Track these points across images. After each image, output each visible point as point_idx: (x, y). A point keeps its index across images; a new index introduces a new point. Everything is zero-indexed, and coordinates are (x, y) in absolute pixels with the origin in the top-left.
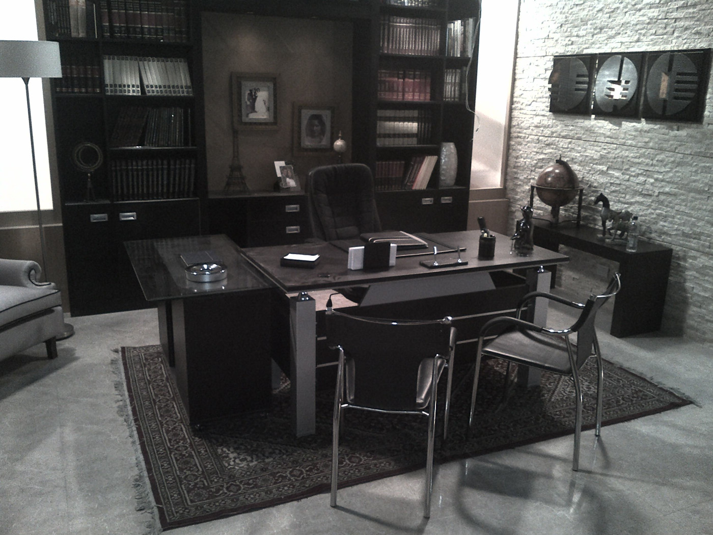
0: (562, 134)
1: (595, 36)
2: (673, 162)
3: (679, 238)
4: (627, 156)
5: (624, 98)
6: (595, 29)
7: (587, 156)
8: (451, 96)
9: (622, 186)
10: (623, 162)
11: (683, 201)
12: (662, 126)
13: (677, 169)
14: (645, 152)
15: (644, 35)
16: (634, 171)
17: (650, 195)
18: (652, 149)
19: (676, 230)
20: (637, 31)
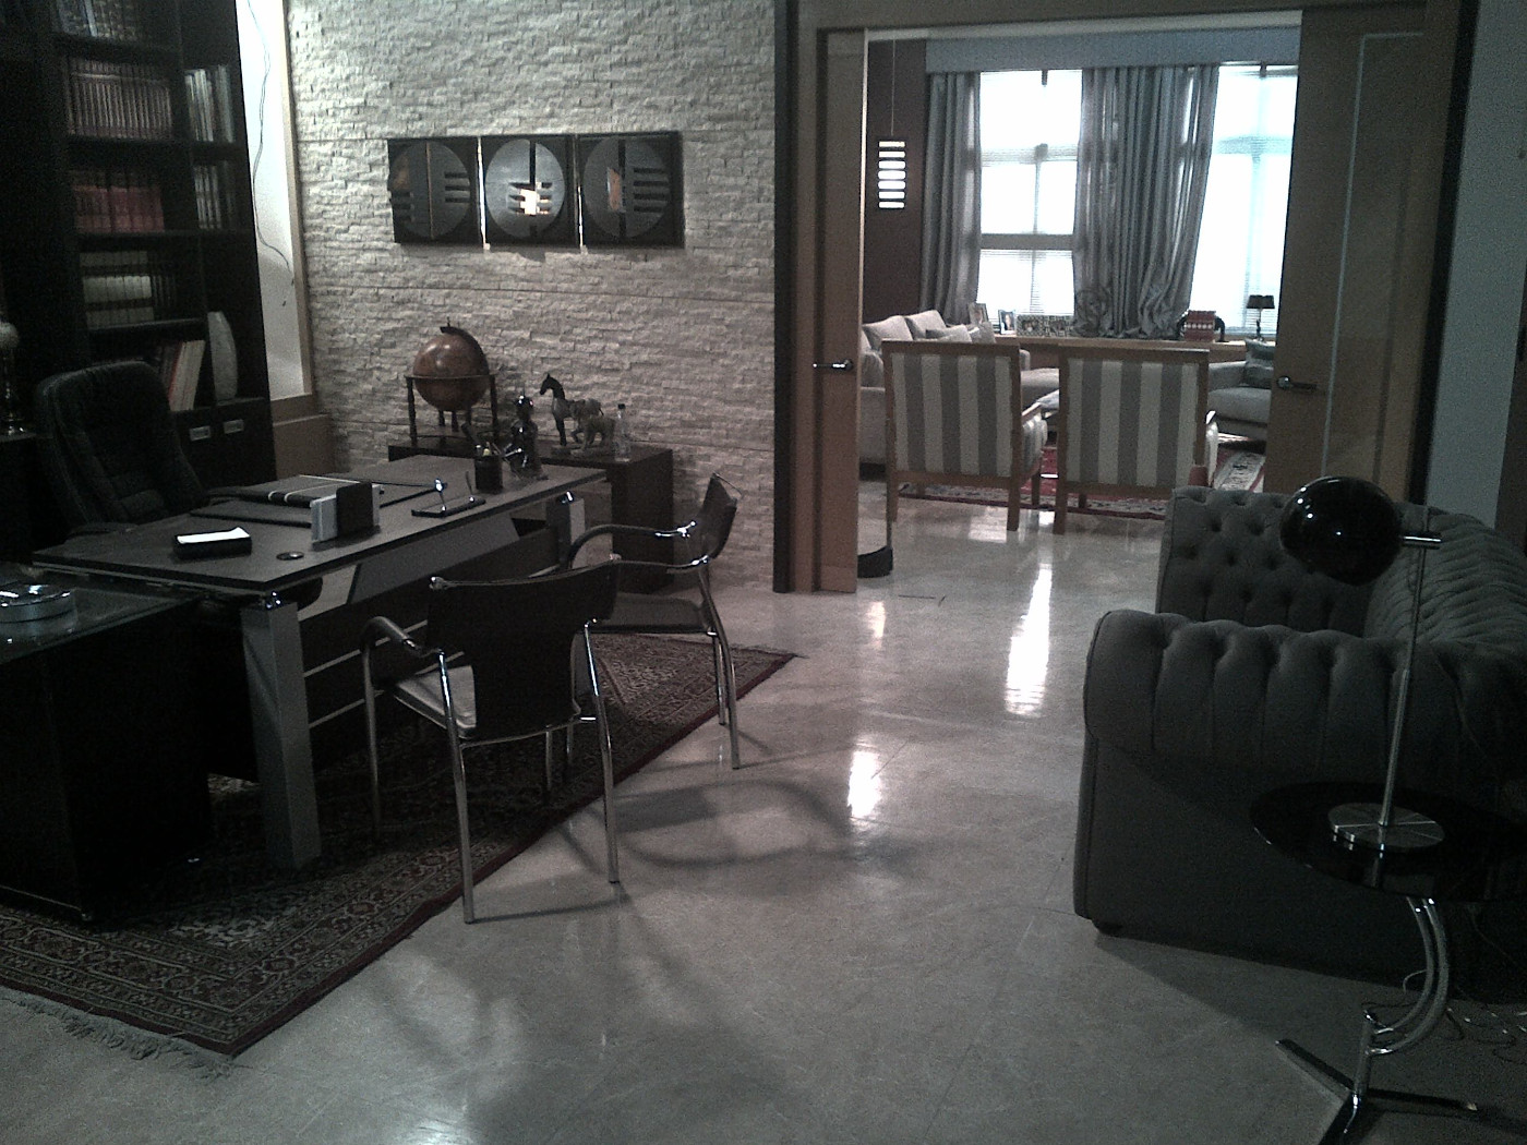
0: (427, 281)
1: (467, 106)
2: (647, 312)
3: (676, 430)
4: (565, 310)
5: (546, 213)
6: (465, 93)
7: (487, 317)
8: (208, 219)
9: (563, 361)
10: (558, 321)
11: (674, 371)
12: (619, 256)
13: (655, 323)
14: (595, 301)
15: (561, 107)
16: (580, 335)
17: (617, 370)
18: (606, 293)
19: (671, 419)
20: (546, 99)
